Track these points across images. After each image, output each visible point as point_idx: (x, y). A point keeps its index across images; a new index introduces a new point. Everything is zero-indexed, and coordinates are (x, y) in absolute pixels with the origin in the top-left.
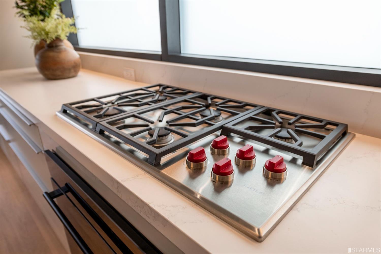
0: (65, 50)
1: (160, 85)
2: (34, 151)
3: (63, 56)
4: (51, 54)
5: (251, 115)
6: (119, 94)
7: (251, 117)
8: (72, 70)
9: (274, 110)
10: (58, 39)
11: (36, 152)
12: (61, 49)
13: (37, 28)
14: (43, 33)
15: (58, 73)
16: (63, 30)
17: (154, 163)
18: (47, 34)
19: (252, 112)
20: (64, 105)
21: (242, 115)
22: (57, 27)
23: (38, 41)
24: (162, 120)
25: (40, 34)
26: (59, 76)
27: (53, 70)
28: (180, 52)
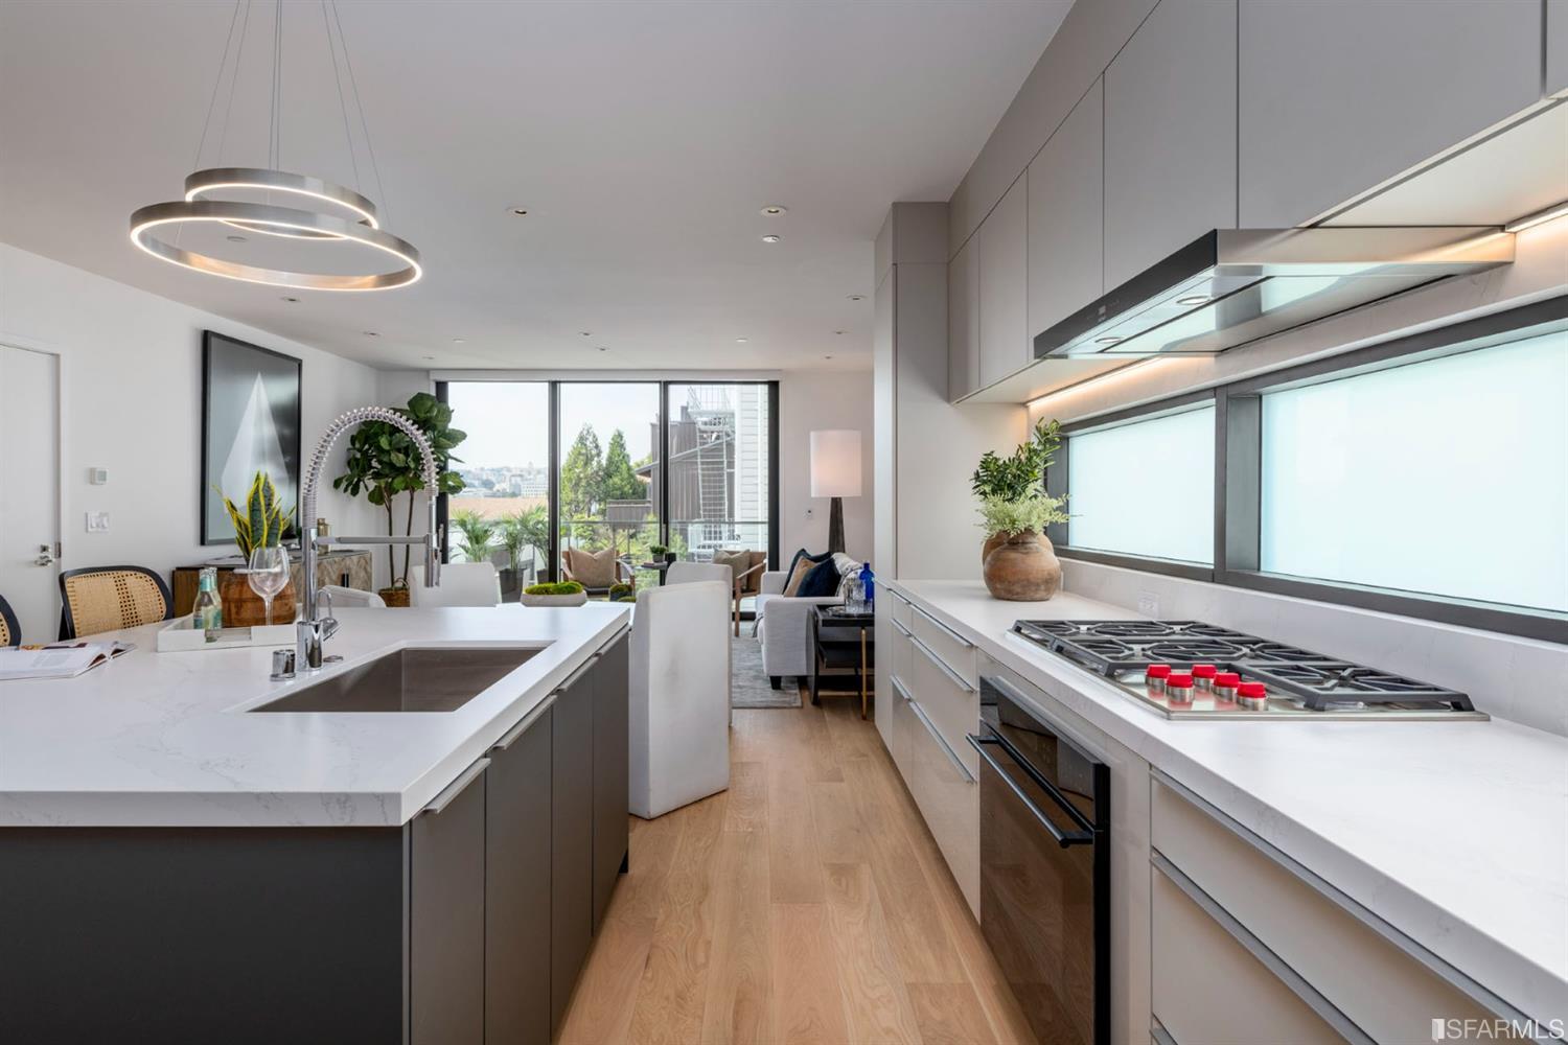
0: (1038, 552)
4: (1013, 555)
6: (1105, 622)
8: (1043, 587)
10: (1029, 531)
12: (1030, 548)
13: (999, 512)
14: (1007, 521)
15: (1017, 588)
16: (1039, 518)
18: (1013, 522)
20: (1019, 621)
22: (1030, 513)
23: (994, 533)
25: (1001, 522)
26: (1017, 594)
27: (1009, 582)
28: (1259, 569)
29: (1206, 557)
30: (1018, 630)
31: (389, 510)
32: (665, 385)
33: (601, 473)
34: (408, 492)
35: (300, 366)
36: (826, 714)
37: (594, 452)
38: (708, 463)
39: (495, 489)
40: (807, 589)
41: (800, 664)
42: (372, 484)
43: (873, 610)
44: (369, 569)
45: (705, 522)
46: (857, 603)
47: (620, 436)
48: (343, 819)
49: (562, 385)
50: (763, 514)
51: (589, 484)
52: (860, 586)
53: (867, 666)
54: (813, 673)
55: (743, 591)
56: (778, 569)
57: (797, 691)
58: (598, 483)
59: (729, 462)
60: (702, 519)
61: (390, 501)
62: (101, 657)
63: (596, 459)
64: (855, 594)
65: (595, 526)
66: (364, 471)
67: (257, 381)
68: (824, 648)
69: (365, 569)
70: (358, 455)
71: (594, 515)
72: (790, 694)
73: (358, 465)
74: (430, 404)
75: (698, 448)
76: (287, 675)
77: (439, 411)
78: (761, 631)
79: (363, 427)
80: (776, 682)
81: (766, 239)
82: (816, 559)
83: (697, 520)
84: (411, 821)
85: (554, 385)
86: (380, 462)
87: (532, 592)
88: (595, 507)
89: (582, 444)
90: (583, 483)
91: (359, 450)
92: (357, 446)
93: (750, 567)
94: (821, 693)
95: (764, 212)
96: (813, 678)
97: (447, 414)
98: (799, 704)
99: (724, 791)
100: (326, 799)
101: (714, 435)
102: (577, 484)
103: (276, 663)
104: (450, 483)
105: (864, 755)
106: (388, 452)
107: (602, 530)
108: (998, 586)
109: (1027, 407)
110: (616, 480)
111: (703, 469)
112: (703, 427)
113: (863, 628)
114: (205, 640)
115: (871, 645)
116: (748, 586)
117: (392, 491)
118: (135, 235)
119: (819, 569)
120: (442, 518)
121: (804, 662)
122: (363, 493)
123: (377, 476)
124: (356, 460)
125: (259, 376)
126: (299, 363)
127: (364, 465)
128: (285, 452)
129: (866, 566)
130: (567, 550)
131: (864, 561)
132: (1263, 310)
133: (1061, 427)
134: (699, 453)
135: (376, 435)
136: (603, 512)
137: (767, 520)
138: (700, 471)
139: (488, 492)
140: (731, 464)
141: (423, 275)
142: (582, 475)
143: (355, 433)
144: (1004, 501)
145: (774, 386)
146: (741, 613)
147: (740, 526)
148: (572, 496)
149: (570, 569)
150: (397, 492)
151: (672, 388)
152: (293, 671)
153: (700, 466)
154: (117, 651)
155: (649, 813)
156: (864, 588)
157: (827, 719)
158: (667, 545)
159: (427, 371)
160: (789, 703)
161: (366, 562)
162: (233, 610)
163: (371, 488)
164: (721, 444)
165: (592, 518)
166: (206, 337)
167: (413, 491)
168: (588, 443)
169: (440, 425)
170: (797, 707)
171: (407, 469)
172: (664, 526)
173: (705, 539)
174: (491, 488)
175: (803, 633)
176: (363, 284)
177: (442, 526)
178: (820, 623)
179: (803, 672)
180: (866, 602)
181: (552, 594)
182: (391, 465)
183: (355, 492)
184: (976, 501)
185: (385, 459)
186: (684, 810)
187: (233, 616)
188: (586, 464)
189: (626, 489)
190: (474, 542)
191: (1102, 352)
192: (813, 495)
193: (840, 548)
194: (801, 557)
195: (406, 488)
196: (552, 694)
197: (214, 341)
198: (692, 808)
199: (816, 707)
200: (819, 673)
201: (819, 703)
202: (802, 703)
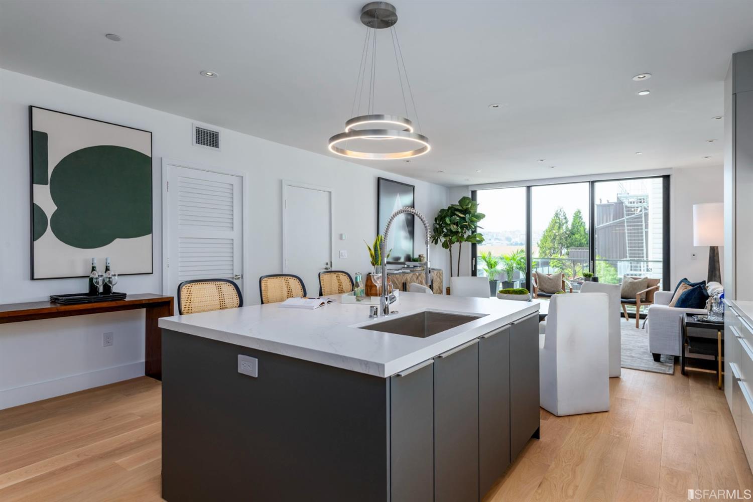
31: (450, 251)
32: (592, 183)
33: (568, 233)
34: (458, 243)
35: (414, 188)
36: (690, 382)
37: (564, 221)
38: (631, 226)
39: (512, 242)
40: (684, 302)
41: (675, 348)
42: (443, 239)
44: (441, 277)
45: (631, 260)
46: (716, 314)
47: (579, 212)
48: (366, 371)
49: (533, 187)
50: (660, 256)
51: (561, 239)
54: (681, 355)
55: (642, 301)
56: (669, 290)
57: (672, 365)
58: (566, 238)
59: (646, 225)
60: (628, 259)
61: (451, 247)
62: (323, 303)
63: (565, 225)
65: (564, 261)
66: (440, 234)
67: (397, 198)
68: (688, 340)
69: (440, 277)
70: (438, 226)
71: (564, 255)
72: (667, 366)
73: (437, 231)
74: (468, 201)
75: (625, 218)
76: (374, 316)
77: (472, 205)
78: (647, 324)
79: (440, 214)
80: (657, 357)
81: (641, 94)
82: (692, 285)
83: (625, 259)
84: (390, 377)
85: (529, 188)
86: (447, 229)
87: (501, 292)
88: (564, 251)
89: (557, 217)
90: (558, 238)
91: (438, 224)
92: (438, 222)
93: (648, 287)
94: (687, 368)
95: (636, 79)
96: (681, 358)
97: (475, 205)
98: (671, 372)
99: (606, 411)
100: (361, 362)
101: (639, 209)
102: (554, 239)
103: (371, 310)
104: (478, 239)
106: (450, 224)
107: (568, 263)
110: (577, 236)
111: (628, 230)
112: (629, 205)
113: (719, 331)
114: (356, 300)
116: (646, 299)
117: (452, 242)
118: (330, 147)
119: (692, 291)
120: (474, 255)
121: (677, 347)
122: (440, 244)
123: (445, 236)
124: (437, 228)
125: (398, 194)
126: (414, 187)
127: (440, 231)
128: (408, 226)
130: (535, 273)
134: (626, 220)
135: (445, 217)
136: (568, 254)
137: (662, 260)
138: (626, 231)
139: (509, 243)
140: (647, 227)
141: (431, 147)
142: (557, 234)
143: (436, 217)
145: (666, 178)
146: (640, 315)
147: (652, 263)
148: (551, 245)
149: (536, 283)
150: (454, 243)
151: (596, 184)
152: (377, 314)
153: (626, 228)
154: (329, 302)
155: (557, 413)
157: (690, 384)
158: (594, 272)
159: (467, 186)
160: (664, 371)
161: (440, 275)
162: (369, 290)
163: (443, 241)
164: (641, 214)
165: (562, 257)
166: (379, 179)
167: (461, 242)
168: (560, 217)
169: (472, 211)
170: (670, 374)
171: (457, 232)
172: (591, 262)
173: (631, 270)
174: (510, 241)
176: (408, 155)
177: (474, 259)
178: (687, 324)
179: (678, 355)
181: (511, 294)
182: (451, 231)
183: (436, 243)
185: (448, 228)
186: (579, 417)
187: (369, 292)
188: (559, 228)
189: (583, 241)
190: (490, 268)
192: (695, 245)
193: (715, 279)
194: (683, 283)
195: (457, 241)
196: (478, 338)
197: (381, 181)
198: (585, 416)
199: (683, 376)
200: (684, 355)
201: (685, 374)
202: (674, 372)
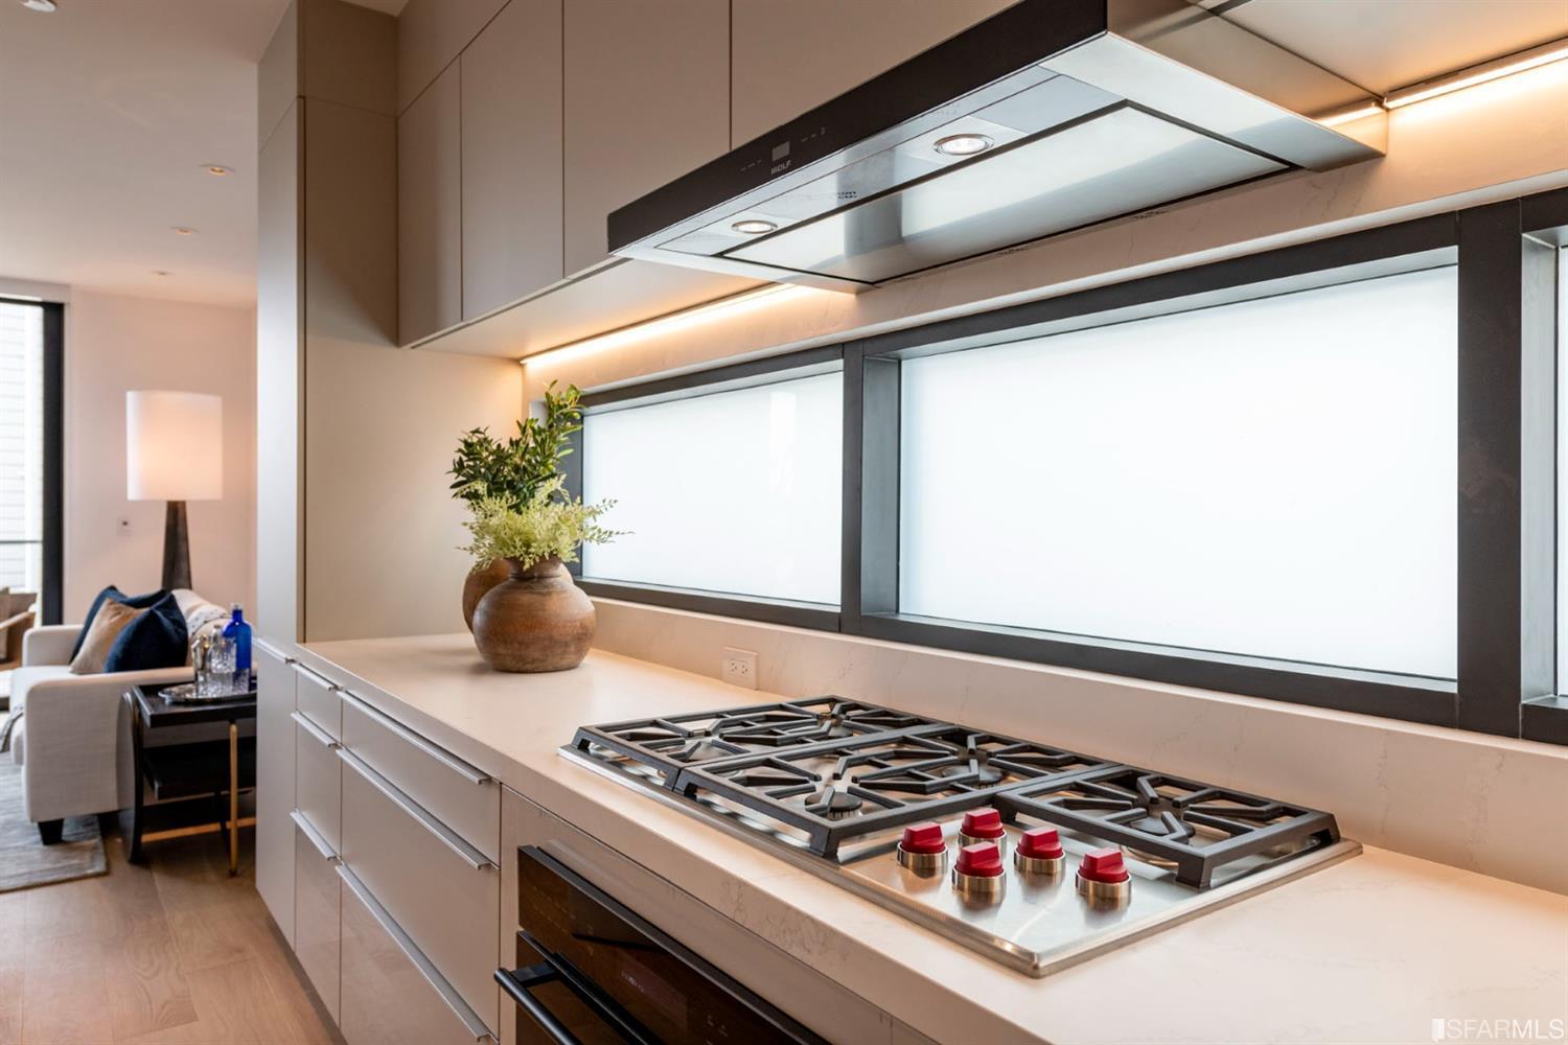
0: (563, 591)
1: (832, 701)
2: (470, 866)
3: (553, 605)
4: (525, 598)
5: (1079, 779)
6: (718, 715)
7: (1076, 783)
8: (572, 648)
9: (1143, 774)
11: (476, 865)
12: (552, 585)
13: (500, 526)
14: (518, 541)
15: (534, 653)
17: (823, 850)
18: (527, 543)
19: (1078, 774)
20: (581, 728)
21: (1052, 779)
24: (840, 772)
25: (501, 543)
26: (533, 661)
27: (520, 643)
28: (897, 611)
29: (827, 593)
30: (583, 746)
36: (156, 879)
40: (125, 660)
41: (104, 791)
43: (253, 686)
46: (220, 677)
50: (33, 526)
52: (227, 648)
53: (240, 785)
56: (60, 621)
57: (96, 841)
64: (216, 664)
68: (153, 762)
72: (85, 849)
80: (52, 832)
82: (139, 603)
94: (146, 838)
96: (131, 813)
98: (100, 867)
105: (240, 951)
108: (502, 650)
109: (522, 366)
113: (232, 722)
115: (248, 745)
121: (112, 787)
129: (237, 614)
131: (232, 606)
132: (905, 233)
133: (582, 397)
144: (510, 508)
145: (55, 310)
156: (234, 652)
157: (159, 888)
160: (79, 867)
170: (97, 875)
175: (111, 739)
178: (148, 721)
179: (111, 805)
180: (237, 676)
184: (462, 509)
191: (720, 255)
192: (132, 497)
193: (182, 581)
194: (107, 599)
199: (135, 868)
200: (142, 802)
201: (142, 858)
202: (108, 864)
